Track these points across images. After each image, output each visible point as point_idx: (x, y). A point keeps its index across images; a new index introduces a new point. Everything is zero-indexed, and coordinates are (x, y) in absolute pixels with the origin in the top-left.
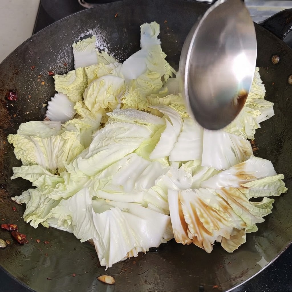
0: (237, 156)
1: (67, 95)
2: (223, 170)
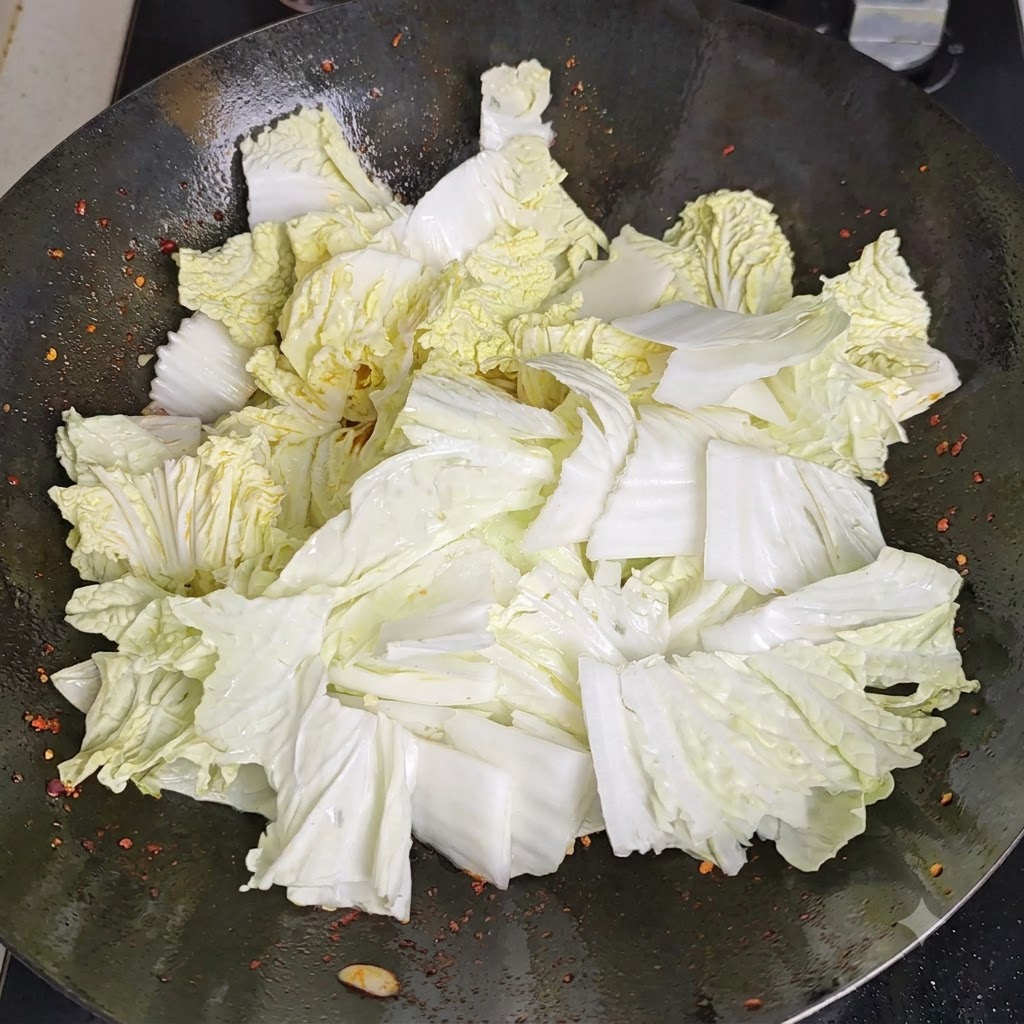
0: (826, 541)
1: (221, 321)
2: (781, 593)
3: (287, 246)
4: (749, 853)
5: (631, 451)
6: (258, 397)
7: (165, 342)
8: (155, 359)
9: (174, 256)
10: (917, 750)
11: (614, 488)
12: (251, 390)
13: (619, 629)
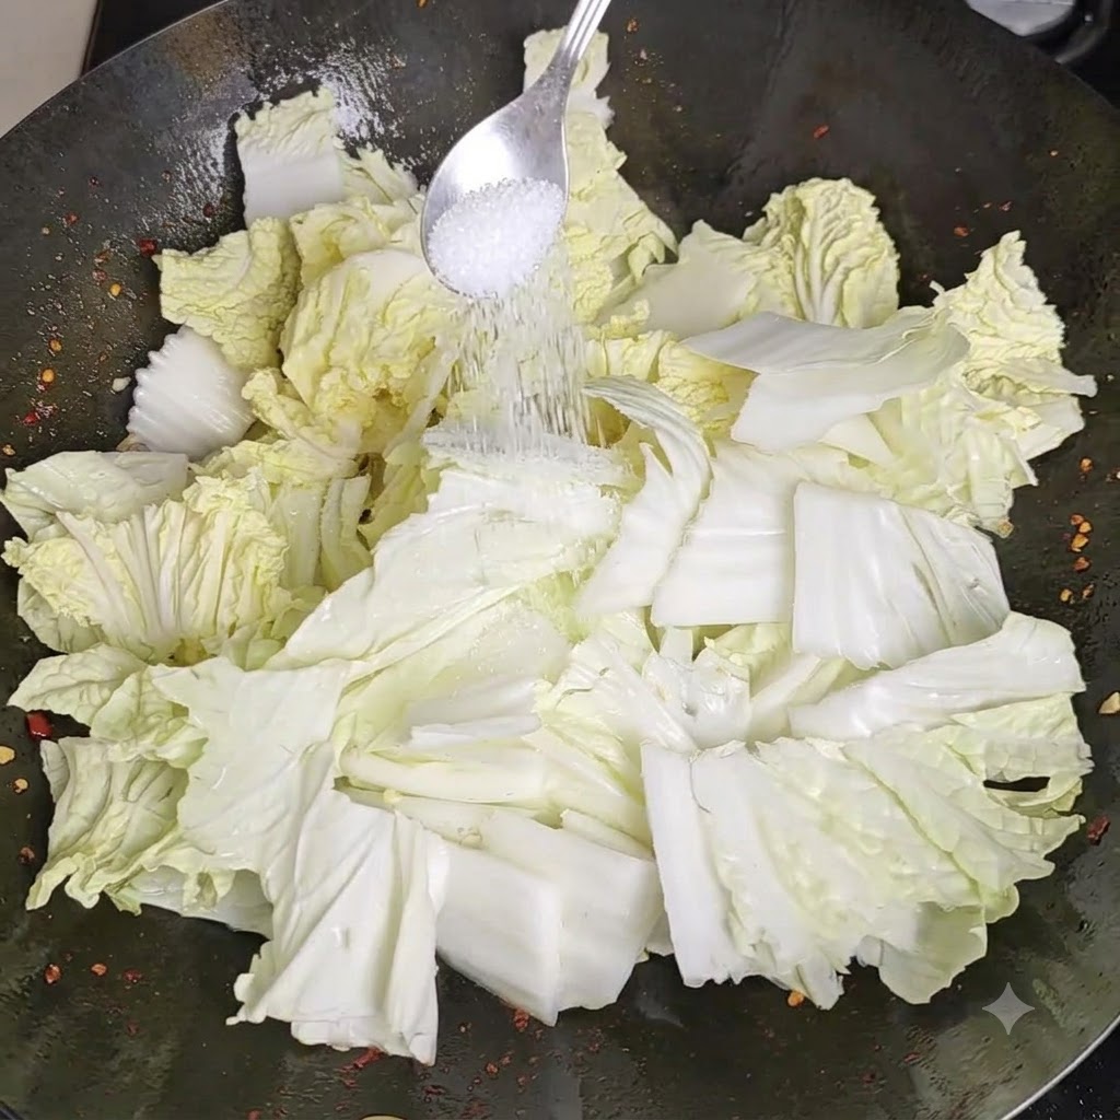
1: (211, 337)
2: (884, 667)
3: (289, 245)
4: (847, 981)
5: (706, 494)
6: (257, 430)
7: (146, 363)
8: (134, 384)
9: (155, 258)
10: (1048, 857)
11: (684, 540)
12: (248, 421)
13: (691, 711)
